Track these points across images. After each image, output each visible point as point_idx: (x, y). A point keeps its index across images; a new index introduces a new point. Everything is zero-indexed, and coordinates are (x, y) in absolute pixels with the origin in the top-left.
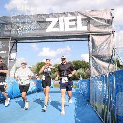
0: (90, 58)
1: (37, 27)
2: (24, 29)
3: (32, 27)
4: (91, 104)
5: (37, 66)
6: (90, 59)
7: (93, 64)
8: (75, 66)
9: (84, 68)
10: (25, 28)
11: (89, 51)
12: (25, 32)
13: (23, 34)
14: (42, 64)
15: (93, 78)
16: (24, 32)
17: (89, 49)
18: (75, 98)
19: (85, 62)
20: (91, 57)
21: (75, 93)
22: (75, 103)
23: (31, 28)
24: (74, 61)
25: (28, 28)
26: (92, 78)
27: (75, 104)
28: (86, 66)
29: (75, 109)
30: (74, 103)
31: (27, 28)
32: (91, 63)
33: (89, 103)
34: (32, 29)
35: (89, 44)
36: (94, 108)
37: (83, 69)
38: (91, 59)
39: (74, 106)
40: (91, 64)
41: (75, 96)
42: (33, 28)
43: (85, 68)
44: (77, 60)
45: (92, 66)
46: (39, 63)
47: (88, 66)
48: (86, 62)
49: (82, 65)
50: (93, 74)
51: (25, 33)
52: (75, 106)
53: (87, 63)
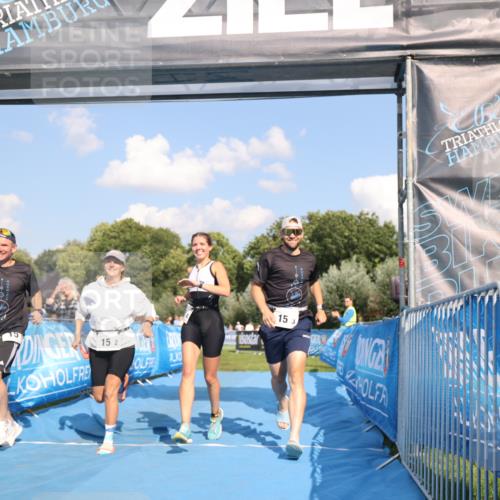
0: (402, 196)
1: (93, 11)
2: (12, 21)
3: (60, 8)
4: (404, 463)
5: (96, 244)
6: (405, 205)
7: (421, 234)
8: (315, 246)
9: (370, 260)
10: (19, 13)
11: (400, 153)
12: (23, 39)
13: (9, 49)
14: (123, 231)
15: (420, 316)
16: (12, 38)
17: (400, 145)
18: (317, 428)
19: (372, 223)
20: (410, 192)
21: (314, 398)
22: (315, 457)
23: (58, 12)
24: (310, 217)
25: (38, 11)
26: (416, 310)
27: (312, 459)
28: (380, 244)
29: (315, 490)
30: (309, 458)
31: (29, 14)
32: (410, 229)
33: (392, 454)
34: (63, 21)
35: (400, 116)
36: (419, 484)
37: (362, 265)
38: (410, 204)
39: (311, 469)
40: (411, 234)
41: (316, 419)
42: (70, 15)
43: (377, 256)
44: (327, 214)
45: (418, 245)
46: (103, 224)
47: (390, 248)
48: (381, 224)
49: (358, 239)
50: (418, 290)
51: (20, 44)
52: (314, 471)
53: (386, 226)
